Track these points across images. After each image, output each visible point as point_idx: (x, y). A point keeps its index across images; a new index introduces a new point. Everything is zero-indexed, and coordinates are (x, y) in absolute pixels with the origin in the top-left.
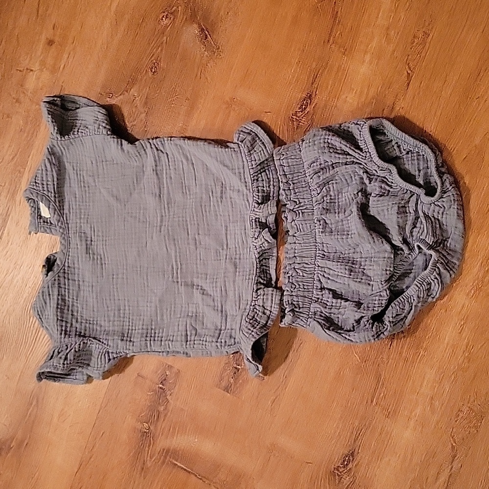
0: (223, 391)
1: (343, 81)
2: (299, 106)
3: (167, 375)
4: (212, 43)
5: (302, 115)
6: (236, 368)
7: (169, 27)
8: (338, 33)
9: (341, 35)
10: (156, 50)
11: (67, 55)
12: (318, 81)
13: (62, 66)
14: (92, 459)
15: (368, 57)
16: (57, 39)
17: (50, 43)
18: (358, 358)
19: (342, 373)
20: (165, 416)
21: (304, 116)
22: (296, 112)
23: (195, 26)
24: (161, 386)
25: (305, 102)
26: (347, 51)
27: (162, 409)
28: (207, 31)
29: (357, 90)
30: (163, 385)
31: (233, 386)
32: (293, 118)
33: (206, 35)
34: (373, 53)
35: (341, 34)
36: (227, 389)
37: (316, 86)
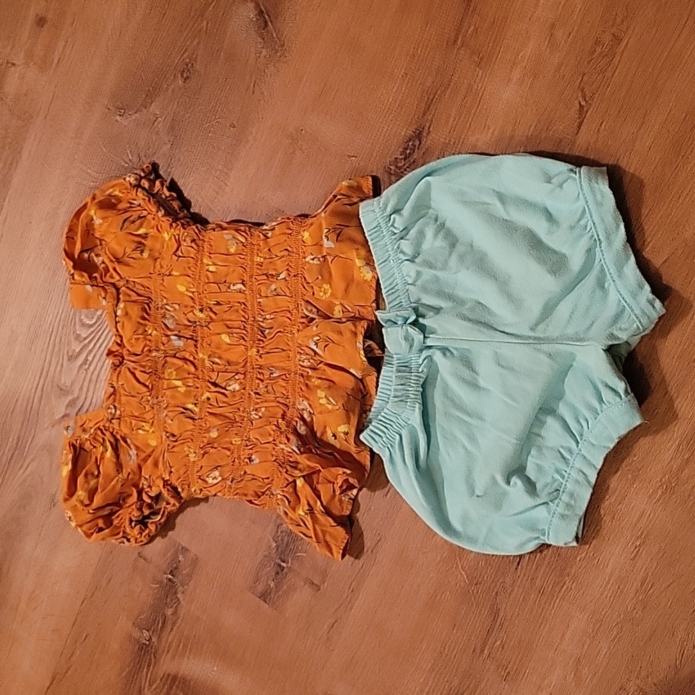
0: (258, 599)
1: (473, 111)
2: (401, 150)
3: (179, 562)
4: (275, 35)
5: (404, 165)
6: (280, 565)
7: (212, 5)
8: (472, 28)
9: (477, 32)
10: (191, 43)
11: (64, 43)
12: (434, 110)
13: (56, 61)
14: (69, 672)
15: (516, 75)
16: (50, 16)
17: (41, 22)
18: (465, 577)
19: (439, 596)
20: (174, 624)
21: (408, 167)
22: (396, 158)
23: (251, 5)
24: (170, 576)
25: (410, 144)
26: (483, 60)
27: (169, 612)
28: (268, 15)
29: (494, 130)
30: (173, 576)
31: (272, 593)
32: (391, 169)
33: (266, 22)
34: (525, 67)
35: (476, 30)
36: (264, 596)
37: (429, 118)
